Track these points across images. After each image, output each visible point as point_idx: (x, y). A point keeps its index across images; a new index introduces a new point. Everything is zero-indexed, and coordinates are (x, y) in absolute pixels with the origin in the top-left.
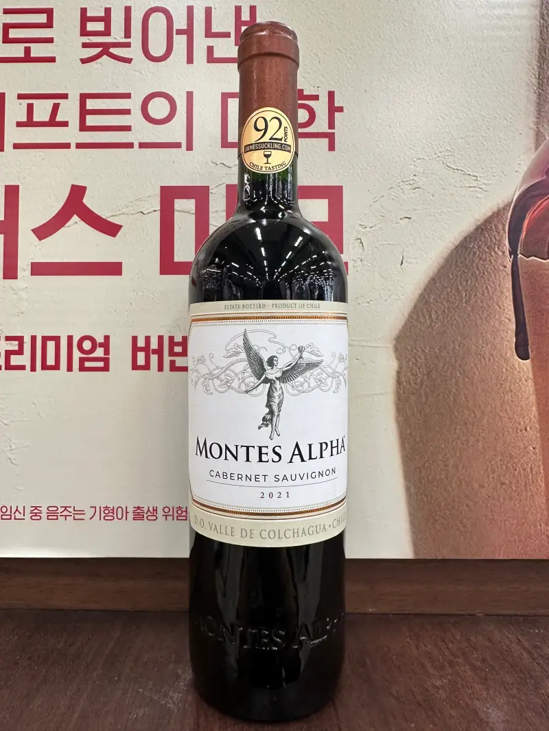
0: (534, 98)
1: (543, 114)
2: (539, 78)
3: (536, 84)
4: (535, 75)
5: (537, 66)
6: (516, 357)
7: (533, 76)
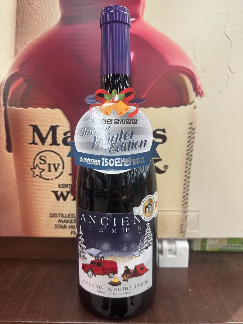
0: (14, 32)
1: (18, 40)
2: (16, 23)
3: (15, 26)
4: (14, 21)
5: (16, 17)
6: (7, 152)
7: (14, 22)
